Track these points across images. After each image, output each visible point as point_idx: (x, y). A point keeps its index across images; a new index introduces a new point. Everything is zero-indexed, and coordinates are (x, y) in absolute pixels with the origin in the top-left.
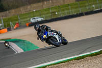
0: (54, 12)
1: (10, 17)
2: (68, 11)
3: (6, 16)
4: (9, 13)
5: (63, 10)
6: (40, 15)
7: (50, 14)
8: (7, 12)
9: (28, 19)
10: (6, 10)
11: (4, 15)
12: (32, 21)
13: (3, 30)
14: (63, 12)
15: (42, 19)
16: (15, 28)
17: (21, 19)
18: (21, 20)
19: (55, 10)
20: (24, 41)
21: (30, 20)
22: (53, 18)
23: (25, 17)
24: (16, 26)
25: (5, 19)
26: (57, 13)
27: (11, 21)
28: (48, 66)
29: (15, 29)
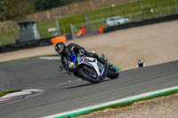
0: (148, 9)
1: (70, 16)
2: (172, 7)
3: (63, 14)
4: (70, 8)
5: (164, 5)
6: (124, 13)
7: (141, 13)
8: (66, 7)
9: (103, 20)
10: (64, 4)
11: (61, 12)
12: (110, 23)
13: (57, 38)
14: (163, 9)
15: (127, 20)
16: (79, 35)
17: (90, 19)
18: (90, 22)
19: (149, 5)
21: (105, 22)
22: (145, 18)
23: (96, 16)
24: (81, 32)
25: (62, 20)
26: (152, 11)
27: (73, 24)
28: (137, 101)
29: (78, 37)
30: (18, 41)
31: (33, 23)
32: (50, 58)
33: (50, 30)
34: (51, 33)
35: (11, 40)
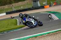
20: (59, 13)
24: (54, 4)
27: (52, 1)
29: (53, 6)
30: (33, 7)
31: (38, 1)
32: (44, 13)
33: (44, 3)
34: (44, 4)
35: (30, 7)
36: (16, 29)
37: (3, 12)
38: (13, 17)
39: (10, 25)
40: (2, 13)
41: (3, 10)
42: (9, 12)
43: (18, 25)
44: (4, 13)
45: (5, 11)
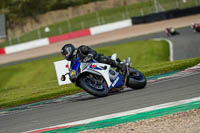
36: (166, 72)
37: (123, 15)
38: (173, 30)
39: (146, 59)
40: (120, 19)
41: (122, 10)
42: (140, 18)
43: (172, 59)
44: (126, 19)
45: (127, 13)
